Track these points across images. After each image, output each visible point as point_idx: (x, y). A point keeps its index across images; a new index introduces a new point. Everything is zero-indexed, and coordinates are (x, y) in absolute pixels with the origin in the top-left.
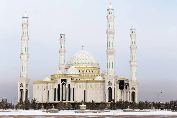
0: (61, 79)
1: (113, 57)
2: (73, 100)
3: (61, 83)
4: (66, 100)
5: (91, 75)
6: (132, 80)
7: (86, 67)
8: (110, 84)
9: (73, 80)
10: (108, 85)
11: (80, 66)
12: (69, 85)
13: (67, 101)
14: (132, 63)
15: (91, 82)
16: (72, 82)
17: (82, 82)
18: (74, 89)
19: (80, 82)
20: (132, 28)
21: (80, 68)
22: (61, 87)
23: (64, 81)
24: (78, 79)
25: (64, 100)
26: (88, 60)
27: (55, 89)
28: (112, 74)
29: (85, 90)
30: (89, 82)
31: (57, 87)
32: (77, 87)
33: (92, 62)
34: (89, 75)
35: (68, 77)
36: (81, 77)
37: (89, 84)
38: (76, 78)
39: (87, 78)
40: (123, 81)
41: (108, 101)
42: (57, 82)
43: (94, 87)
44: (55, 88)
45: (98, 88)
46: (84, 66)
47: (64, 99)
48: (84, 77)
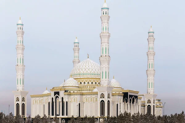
0: (54, 92)
1: (107, 65)
2: (67, 115)
3: (54, 96)
4: (59, 115)
5: (90, 87)
6: (149, 92)
7: (88, 78)
8: (102, 96)
9: (66, 93)
10: (101, 98)
11: (81, 77)
12: (62, 98)
13: (61, 116)
14: (148, 72)
15: (87, 95)
16: (65, 95)
17: (77, 95)
18: (67, 102)
19: (74, 95)
20: (150, 31)
21: (81, 79)
22: (54, 100)
23: (57, 93)
24: (75, 92)
25: (58, 115)
26: (91, 70)
27: (49, 103)
28: (104, 85)
29: (79, 104)
30: (84, 95)
31: (50, 101)
32: (71, 100)
33: (96, 73)
34: (87, 87)
35: (61, 90)
36: (79, 89)
37: (84, 97)
38: (73, 90)
39: (85, 90)
40: (127, 93)
41: (101, 116)
42: (50, 95)
43: (90, 100)
44: (49, 101)
45: (94, 101)
46: (85, 77)
47: (58, 113)
48: (83, 89)
